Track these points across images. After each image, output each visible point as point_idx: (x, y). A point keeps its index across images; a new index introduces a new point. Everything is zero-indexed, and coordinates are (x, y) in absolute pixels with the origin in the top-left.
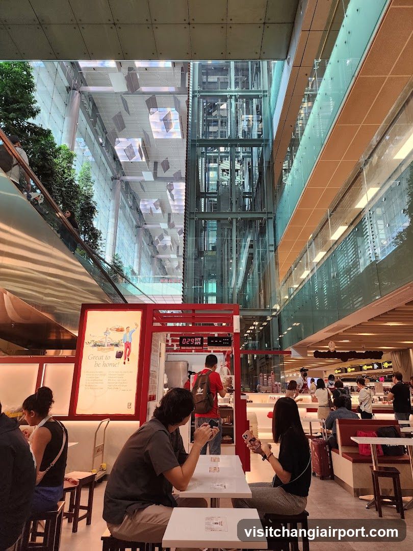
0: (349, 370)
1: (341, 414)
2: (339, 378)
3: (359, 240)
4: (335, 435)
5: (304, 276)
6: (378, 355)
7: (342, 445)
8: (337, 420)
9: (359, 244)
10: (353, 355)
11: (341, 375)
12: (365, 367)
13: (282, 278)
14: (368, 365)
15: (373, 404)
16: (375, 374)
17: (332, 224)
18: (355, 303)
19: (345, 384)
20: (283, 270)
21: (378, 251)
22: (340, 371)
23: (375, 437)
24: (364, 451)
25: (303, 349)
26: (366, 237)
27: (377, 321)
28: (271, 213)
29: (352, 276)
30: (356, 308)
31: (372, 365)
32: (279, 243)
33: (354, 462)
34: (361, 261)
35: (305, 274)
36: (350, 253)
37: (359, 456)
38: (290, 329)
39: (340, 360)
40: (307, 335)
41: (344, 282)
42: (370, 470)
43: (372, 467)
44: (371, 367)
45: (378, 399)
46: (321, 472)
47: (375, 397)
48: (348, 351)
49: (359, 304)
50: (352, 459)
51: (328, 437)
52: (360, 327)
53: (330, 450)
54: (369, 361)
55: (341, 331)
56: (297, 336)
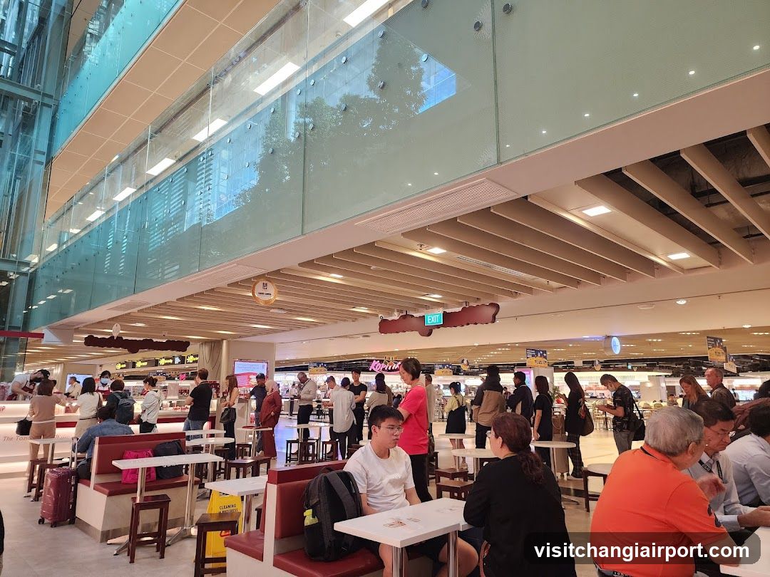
0: (139, 364)
1: (105, 431)
2: (121, 375)
3: (191, 185)
4: (90, 460)
5: (92, 218)
6: (182, 346)
7: (98, 473)
8: (97, 439)
9: (190, 190)
10: (149, 344)
11: (125, 371)
12: (162, 362)
13: (51, 214)
14: (167, 359)
15: (160, 411)
16: (175, 370)
17: (152, 150)
18: (166, 272)
19: (128, 384)
20: (57, 200)
21: (214, 207)
22: (124, 366)
23: (150, 456)
24: (128, 477)
25: (66, 332)
26: (200, 184)
27: (191, 301)
28: (51, 97)
29: (169, 234)
30: (167, 279)
31: (173, 358)
32: (57, 152)
33: (110, 495)
34: (188, 215)
35: (96, 216)
36: (175, 200)
37: (119, 486)
38: (52, 297)
39: (126, 351)
40: (79, 310)
41: (156, 240)
42: (131, 503)
43: (134, 499)
44: (171, 361)
45: (169, 404)
46: (54, 516)
47: (165, 402)
48: (142, 339)
49: (173, 274)
50: (107, 491)
51: (78, 463)
52: (164, 307)
53: (77, 482)
54: (169, 353)
55: (135, 310)
56: (60, 310)
